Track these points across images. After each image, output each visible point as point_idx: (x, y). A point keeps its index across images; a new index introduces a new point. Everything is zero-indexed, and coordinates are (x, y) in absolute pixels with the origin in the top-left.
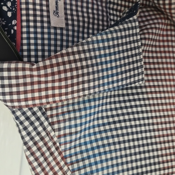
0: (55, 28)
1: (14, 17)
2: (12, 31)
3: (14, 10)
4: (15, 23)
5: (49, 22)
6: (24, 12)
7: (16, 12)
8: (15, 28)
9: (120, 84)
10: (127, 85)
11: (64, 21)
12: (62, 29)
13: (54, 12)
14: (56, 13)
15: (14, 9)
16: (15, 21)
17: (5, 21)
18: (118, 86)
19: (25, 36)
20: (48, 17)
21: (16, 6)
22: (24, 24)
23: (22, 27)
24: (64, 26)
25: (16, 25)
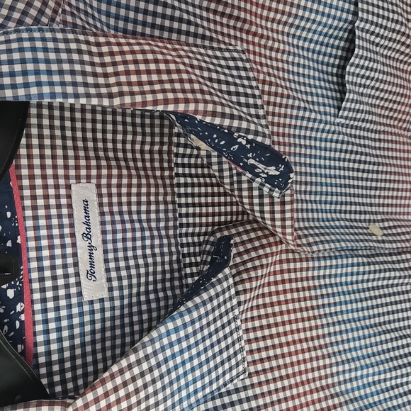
0: (91, 302)
1: (19, 297)
2: (18, 324)
3: (19, 286)
4: (22, 308)
5: (80, 294)
6: (36, 286)
7: (22, 287)
8: (23, 317)
9: (208, 390)
10: (219, 389)
11: (106, 285)
12: (102, 300)
13: (88, 273)
14: (91, 274)
15: (18, 284)
16: (22, 304)
17: (4, 307)
18: (205, 396)
19: (39, 328)
20: (78, 284)
21: (22, 278)
22: (38, 307)
23: (34, 313)
24: (105, 294)
25: (22, 312)
